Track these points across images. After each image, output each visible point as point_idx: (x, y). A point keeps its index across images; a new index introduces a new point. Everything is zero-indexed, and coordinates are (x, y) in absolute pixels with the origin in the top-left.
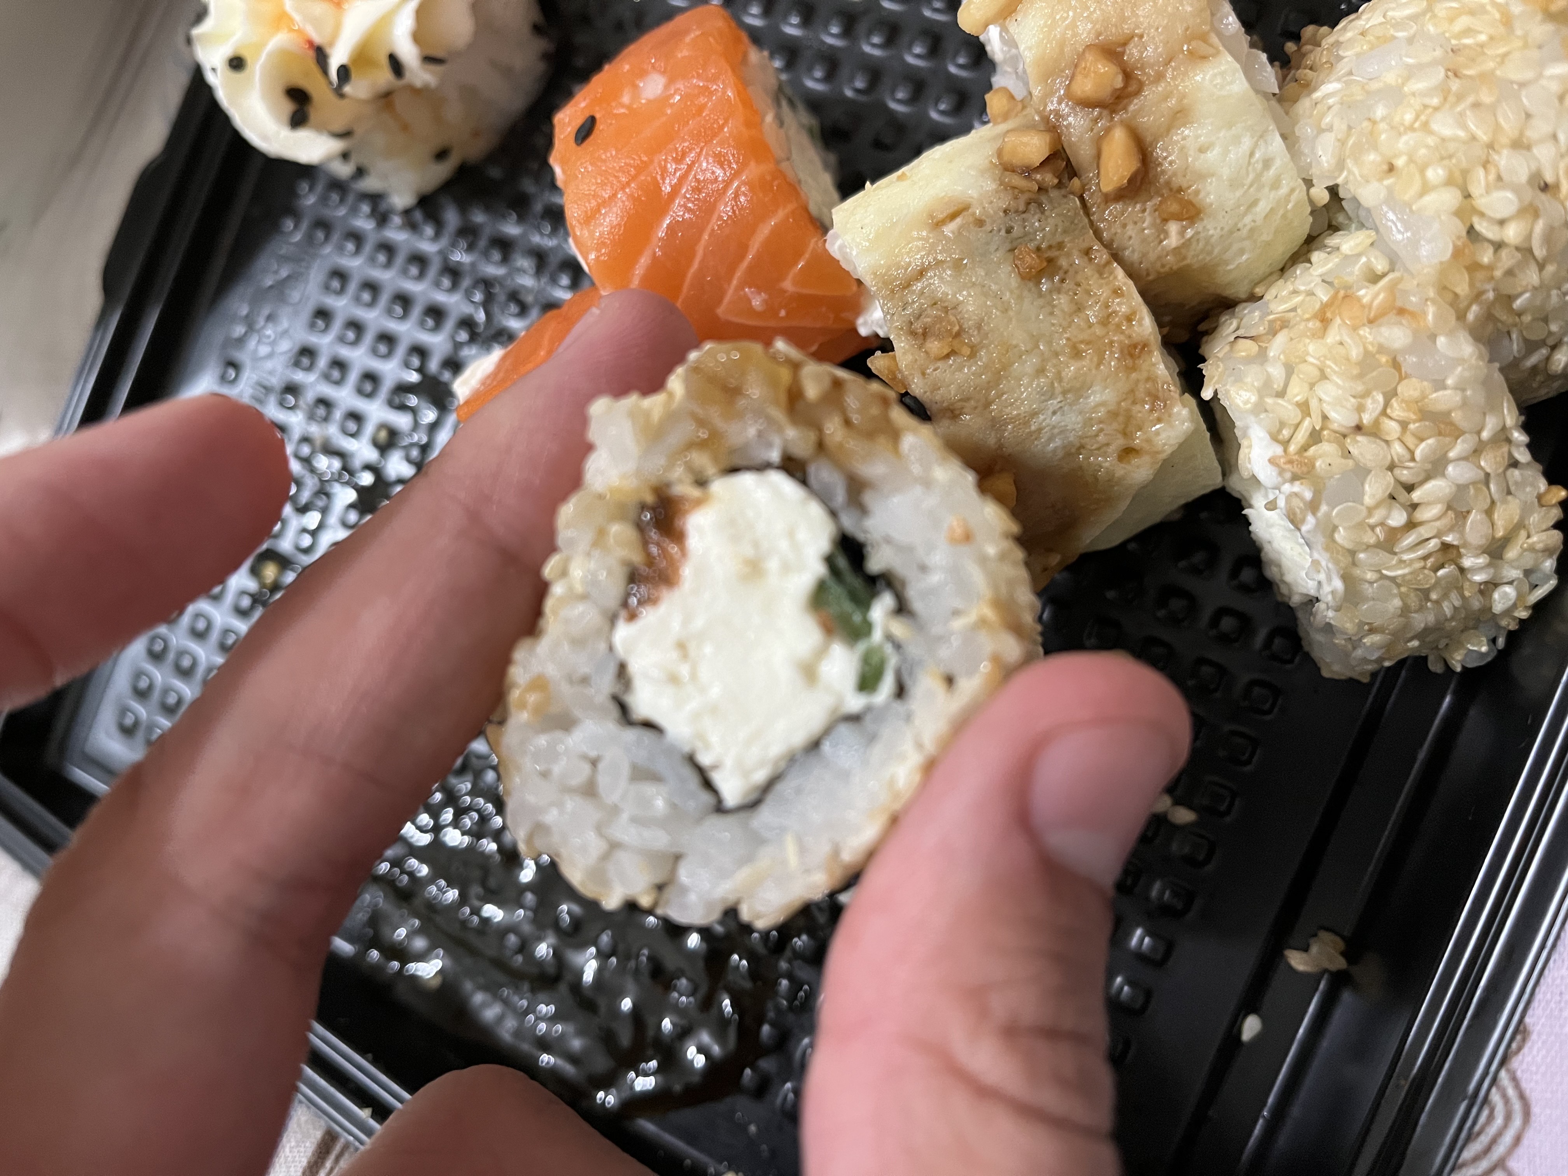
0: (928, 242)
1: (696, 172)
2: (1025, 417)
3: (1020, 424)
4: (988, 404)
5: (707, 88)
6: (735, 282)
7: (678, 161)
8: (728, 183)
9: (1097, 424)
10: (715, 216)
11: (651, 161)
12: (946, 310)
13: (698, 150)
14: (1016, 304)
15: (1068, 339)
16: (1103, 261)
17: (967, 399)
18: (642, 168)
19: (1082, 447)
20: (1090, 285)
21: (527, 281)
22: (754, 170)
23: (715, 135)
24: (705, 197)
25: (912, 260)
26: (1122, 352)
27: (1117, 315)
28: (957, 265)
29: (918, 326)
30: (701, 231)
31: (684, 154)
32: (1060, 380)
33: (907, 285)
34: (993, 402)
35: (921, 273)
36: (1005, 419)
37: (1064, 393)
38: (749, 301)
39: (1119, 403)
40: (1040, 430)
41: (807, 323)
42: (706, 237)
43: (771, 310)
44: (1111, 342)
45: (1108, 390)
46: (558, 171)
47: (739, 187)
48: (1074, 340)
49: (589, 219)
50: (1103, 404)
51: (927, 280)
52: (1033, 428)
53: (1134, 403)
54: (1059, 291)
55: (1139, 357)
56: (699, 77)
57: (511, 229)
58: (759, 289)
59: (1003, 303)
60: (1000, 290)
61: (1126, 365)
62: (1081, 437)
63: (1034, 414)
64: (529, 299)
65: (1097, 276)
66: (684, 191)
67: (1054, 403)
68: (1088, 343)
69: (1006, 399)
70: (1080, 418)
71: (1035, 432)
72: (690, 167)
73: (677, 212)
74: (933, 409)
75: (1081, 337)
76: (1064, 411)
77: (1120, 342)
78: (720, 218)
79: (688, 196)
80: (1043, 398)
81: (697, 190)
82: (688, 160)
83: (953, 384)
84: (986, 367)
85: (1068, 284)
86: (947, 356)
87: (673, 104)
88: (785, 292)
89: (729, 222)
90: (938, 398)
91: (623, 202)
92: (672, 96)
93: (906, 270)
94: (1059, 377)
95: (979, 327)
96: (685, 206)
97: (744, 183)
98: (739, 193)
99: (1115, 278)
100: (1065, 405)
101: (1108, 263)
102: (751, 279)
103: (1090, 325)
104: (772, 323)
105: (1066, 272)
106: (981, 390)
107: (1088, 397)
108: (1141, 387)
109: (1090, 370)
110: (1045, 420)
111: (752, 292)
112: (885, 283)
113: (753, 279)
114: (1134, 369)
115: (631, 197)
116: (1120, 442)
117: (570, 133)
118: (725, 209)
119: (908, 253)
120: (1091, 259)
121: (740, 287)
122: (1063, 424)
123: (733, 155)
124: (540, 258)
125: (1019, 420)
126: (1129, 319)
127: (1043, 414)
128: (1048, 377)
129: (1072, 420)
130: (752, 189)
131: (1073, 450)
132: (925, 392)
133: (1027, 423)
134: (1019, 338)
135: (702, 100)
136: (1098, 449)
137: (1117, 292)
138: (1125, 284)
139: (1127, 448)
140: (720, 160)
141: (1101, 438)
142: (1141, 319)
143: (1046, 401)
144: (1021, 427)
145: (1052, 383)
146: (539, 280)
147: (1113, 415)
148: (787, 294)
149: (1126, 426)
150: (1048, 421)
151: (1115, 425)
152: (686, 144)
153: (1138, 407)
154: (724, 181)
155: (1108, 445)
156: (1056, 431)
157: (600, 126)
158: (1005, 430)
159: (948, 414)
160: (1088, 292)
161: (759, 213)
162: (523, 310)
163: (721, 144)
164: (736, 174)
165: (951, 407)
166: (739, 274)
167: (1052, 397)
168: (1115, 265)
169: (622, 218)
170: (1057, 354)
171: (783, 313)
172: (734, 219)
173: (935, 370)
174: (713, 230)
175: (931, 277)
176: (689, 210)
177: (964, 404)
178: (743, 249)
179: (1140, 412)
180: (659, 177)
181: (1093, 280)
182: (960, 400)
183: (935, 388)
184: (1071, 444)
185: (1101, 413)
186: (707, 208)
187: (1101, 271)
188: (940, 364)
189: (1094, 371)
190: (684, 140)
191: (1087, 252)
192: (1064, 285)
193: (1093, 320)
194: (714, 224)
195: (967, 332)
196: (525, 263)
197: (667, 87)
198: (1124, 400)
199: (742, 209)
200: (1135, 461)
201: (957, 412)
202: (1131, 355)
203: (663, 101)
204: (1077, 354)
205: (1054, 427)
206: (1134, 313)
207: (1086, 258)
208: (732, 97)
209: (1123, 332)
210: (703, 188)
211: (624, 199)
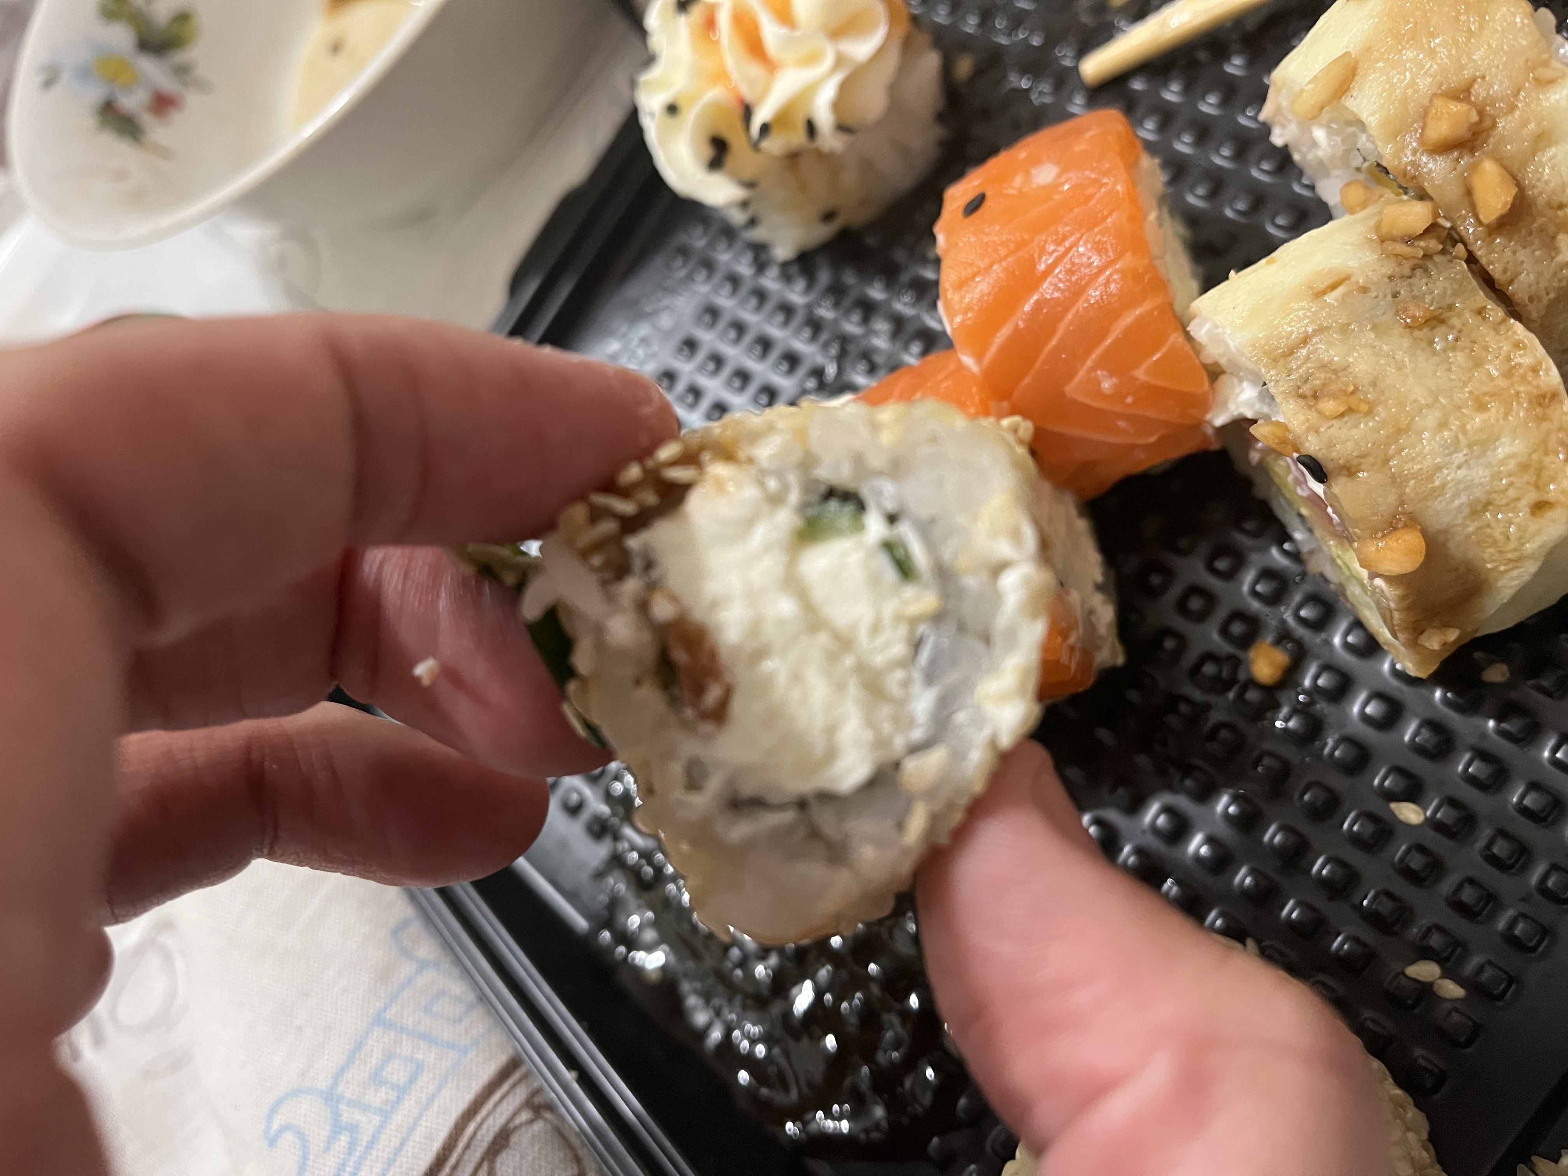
0: (1310, 311)
1: (1073, 255)
2: (1428, 472)
3: (1422, 479)
4: (1386, 461)
5: (1096, 180)
6: (1089, 363)
7: (1059, 243)
8: (1101, 270)
9: (1506, 478)
10: (1083, 298)
11: (1032, 240)
12: (1335, 372)
13: (1078, 235)
14: (1410, 362)
15: (1470, 392)
16: (1499, 320)
17: (1364, 456)
18: (1021, 245)
19: (1489, 503)
20: (1488, 342)
21: (881, 342)
22: (1128, 261)
23: (1097, 224)
24: (1077, 280)
25: (1294, 328)
26: (1530, 402)
27: (1520, 368)
28: (1344, 329)
29: (1306, 389)
30: (1066, 310)
31: (1065, 238)
32: (1465, 432)
33: (1291, 352)
34: (1392, 457)
35: (1305, 340)
36: (1406, 475)
37: (1470, 446)
38: (1099, 383)
39: (1530, 455)
40: (1443, 486)
41: (1152, 413)
42: (1070, 316)
43: (1118, 395)
44: (1518, 394)
45: (1517, 441)
46: (941, 239)
47: (1111, 275)
48: (1476, 393)
49: (962, 285)
50: (1513, 456)
51: (1313, 345)
52: (1437, 483)
53: (1546, 453)
54: (1454, 349)
55: (1549, 407)
56: (1092, 170)
57: (876, 293)
58: (1111, 374)
59: (1396, 362)
60: (1392, 351)
61: (1536, 416)
62: (1488, 493)
63: (1438, 468)
64: (879, 359)
65: (1492, 333)
66: (1057, 271)
67: (1459, 458)
68: (1492, 395)
69: (1407, 454)
70: (1487, 473)
71: (1438, 487)
72: (1068, 250)
73: (1048, 290)
74: (1328, 466)
75: (1485, 389)
76: (1469, 465)
77: (1526, 392)
78: (1088, 301)
79: (1060, 276)
80: (1446, 451)
81: (1070, 272)
82: (1067, 244)
83: (1349, 440)
84: (1384, 422)
85: (1464, 342)
86: (1342, 415)
87: (1062, 192)
88: (1136, 379)
89: (1095, 306)
90: (1334, 455)
91: (997, 273)
92: (1063, 184)
93: (1287, 339)
94: (1463, 428)
95: (1374, 384)
96: (1055, 285)
97: (1117, 271)
98: (1111, 279)
99: (1515, 333)
100: (1471, 458)
101: (1503, 321)
102: (1104, 362)
103: (1492, 378)
104: (1118, 408)
105: (1460, 331)
106: (1380, 445)
107: (1495, 449)
108: (1553, 438)
109: (1497, 421)
110: (1448, 475)
111: (1103, 375)
112: (1266, 353)
113: (1108, 362)
114: (1543, 418)
115: (1005, 269)
116: (1532, 496)
117: (959, 207)
118: (1094, 294)
119: (1290, 322)
120: (1484, 318)
121: (1094, 368)
122: (1469, 478)
123: (1112, 245)
124: (899, 324)
125: (1422, 474)
126: (1535, 370)
127: (1447, 469)
128: (1451, 430)
129: (1479, 474)
130: (1123, 278)
131: (1479, 508)
132: (1320, 450)
133: (1431, 478)
134: (1419, 394)
135: (1090, 191)
136: (1507, 504)
137: (1518, 345)
138: (1525, 337)
139: (1539, 503)
140: (1099, 248)
141: (1512, 493)
142: (1547, 371)
143: (1451, 454)
144: (1423, 482)
145: (1457, 436)
146: (894, 344)
147: (1524, 467)
148: (1137, 382)
149: (1539, 476)
150: (1452, 475)
151: (1526, 478)
152: (1067, 229)
153: (1551, 458)
154: (1097, 266)
155: (1518, 499)
156: (1462, 485)
157: (988, 203)
158: (1406, 486)
159: (1345, 472)
160: (1486, 348)
161: (1126, 301)
162: (872, 369)
163: (1102, 233)
164: (1112, 262)
165: (1348, 465)
166: (1094, 356)
167: (1457, 450)
168: (1512, 321)
169: (994, 287)
170: (1459, 408)
171: (1129, 400)
172: (1100, 305)
173: (1329, 428)
174: (1078, 311)
175: (1316, 343)
176: (1058, 289)
177: (1362, 460)
178: (1103, 333)
179: (1553, 463)
180: (1036, 255)
181: (1490, 338)
182: (1357, 457)
183: (1331, 445)
184: (1478, 501)
185: (1512, 465)
186: (1077, 291)
187: (1496, 327)
188: (1335, 422)
189: (1501, 422)
190: (1066, 225)
191: (1480, 312)
192: (1459, 343)
193: (1495, 373)
194: (1081, 305)
195: (1361, 390)
196: (882, 326)
197: (1059, 176)
198: (1535, 451)
199: (1110, 295)
200: (1550, 515)
201: (1353, 470)
202: (1540, 405)
203: (1054, 187)
204: (1481, 407)
205: (1459, 482)
206: (1540, 363)
207: (1480, 318)
208: (1121, 192)
209: (1529, 383)
210: (1076, 271)
211: (998, 271)
